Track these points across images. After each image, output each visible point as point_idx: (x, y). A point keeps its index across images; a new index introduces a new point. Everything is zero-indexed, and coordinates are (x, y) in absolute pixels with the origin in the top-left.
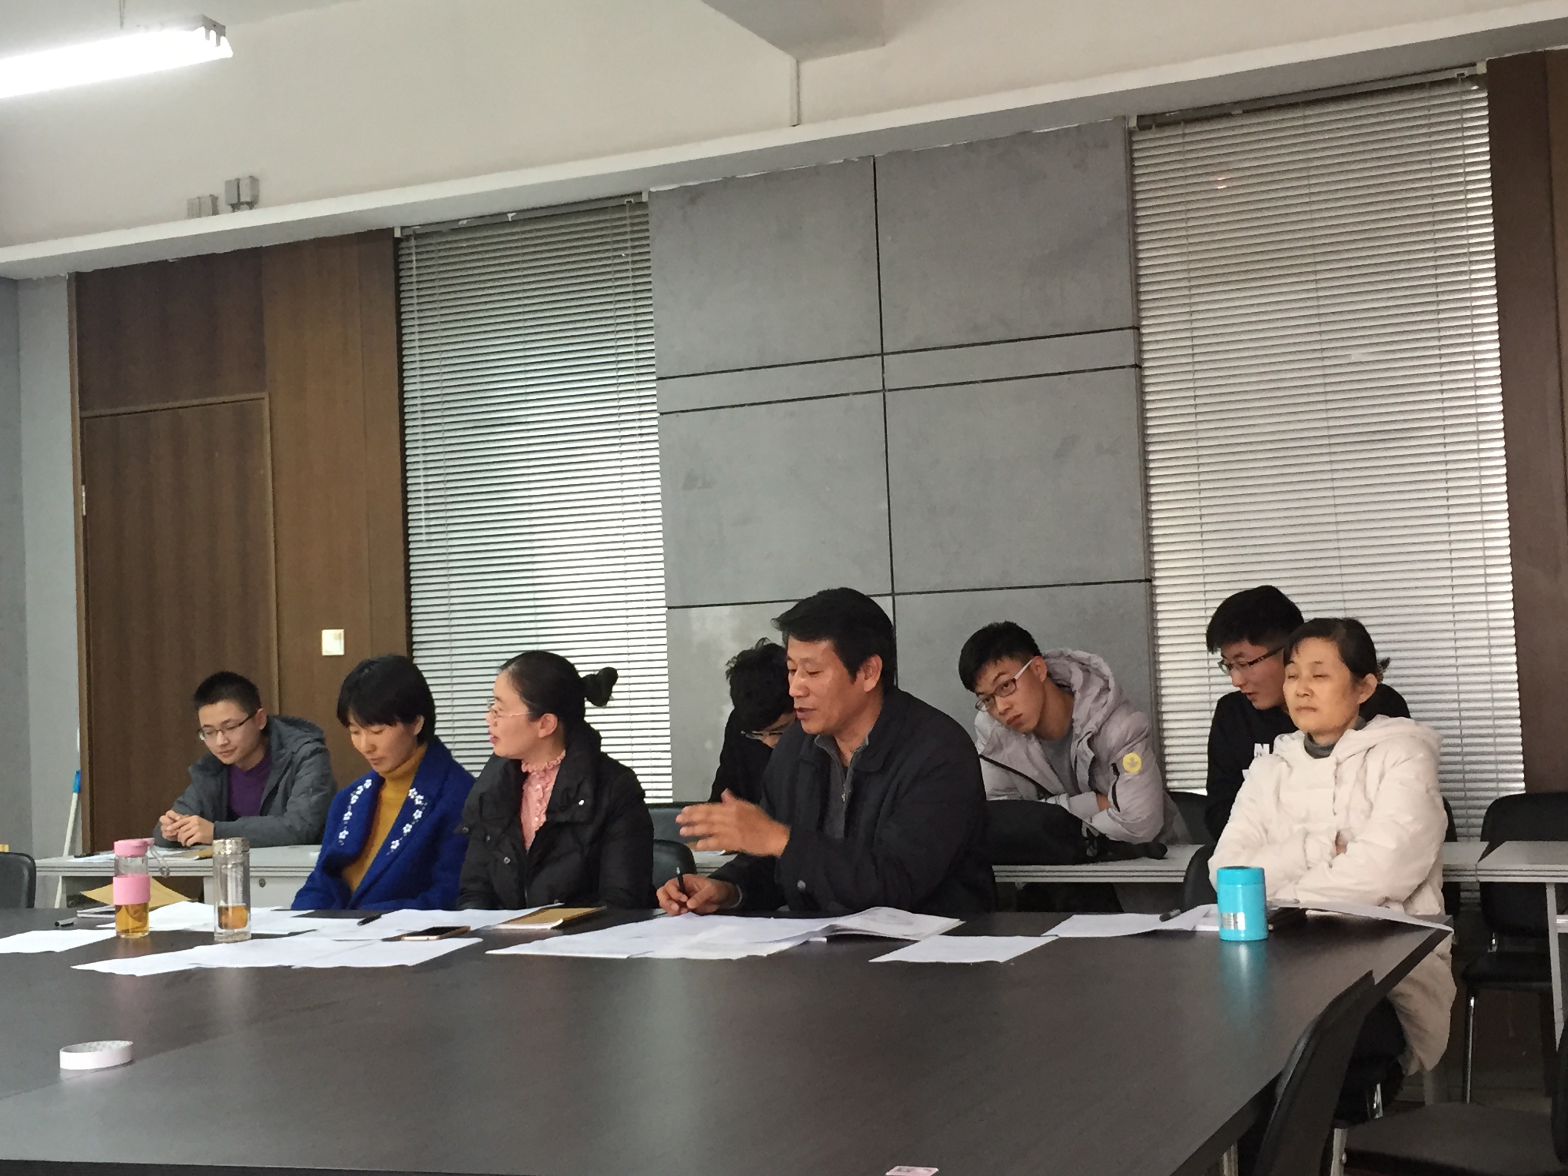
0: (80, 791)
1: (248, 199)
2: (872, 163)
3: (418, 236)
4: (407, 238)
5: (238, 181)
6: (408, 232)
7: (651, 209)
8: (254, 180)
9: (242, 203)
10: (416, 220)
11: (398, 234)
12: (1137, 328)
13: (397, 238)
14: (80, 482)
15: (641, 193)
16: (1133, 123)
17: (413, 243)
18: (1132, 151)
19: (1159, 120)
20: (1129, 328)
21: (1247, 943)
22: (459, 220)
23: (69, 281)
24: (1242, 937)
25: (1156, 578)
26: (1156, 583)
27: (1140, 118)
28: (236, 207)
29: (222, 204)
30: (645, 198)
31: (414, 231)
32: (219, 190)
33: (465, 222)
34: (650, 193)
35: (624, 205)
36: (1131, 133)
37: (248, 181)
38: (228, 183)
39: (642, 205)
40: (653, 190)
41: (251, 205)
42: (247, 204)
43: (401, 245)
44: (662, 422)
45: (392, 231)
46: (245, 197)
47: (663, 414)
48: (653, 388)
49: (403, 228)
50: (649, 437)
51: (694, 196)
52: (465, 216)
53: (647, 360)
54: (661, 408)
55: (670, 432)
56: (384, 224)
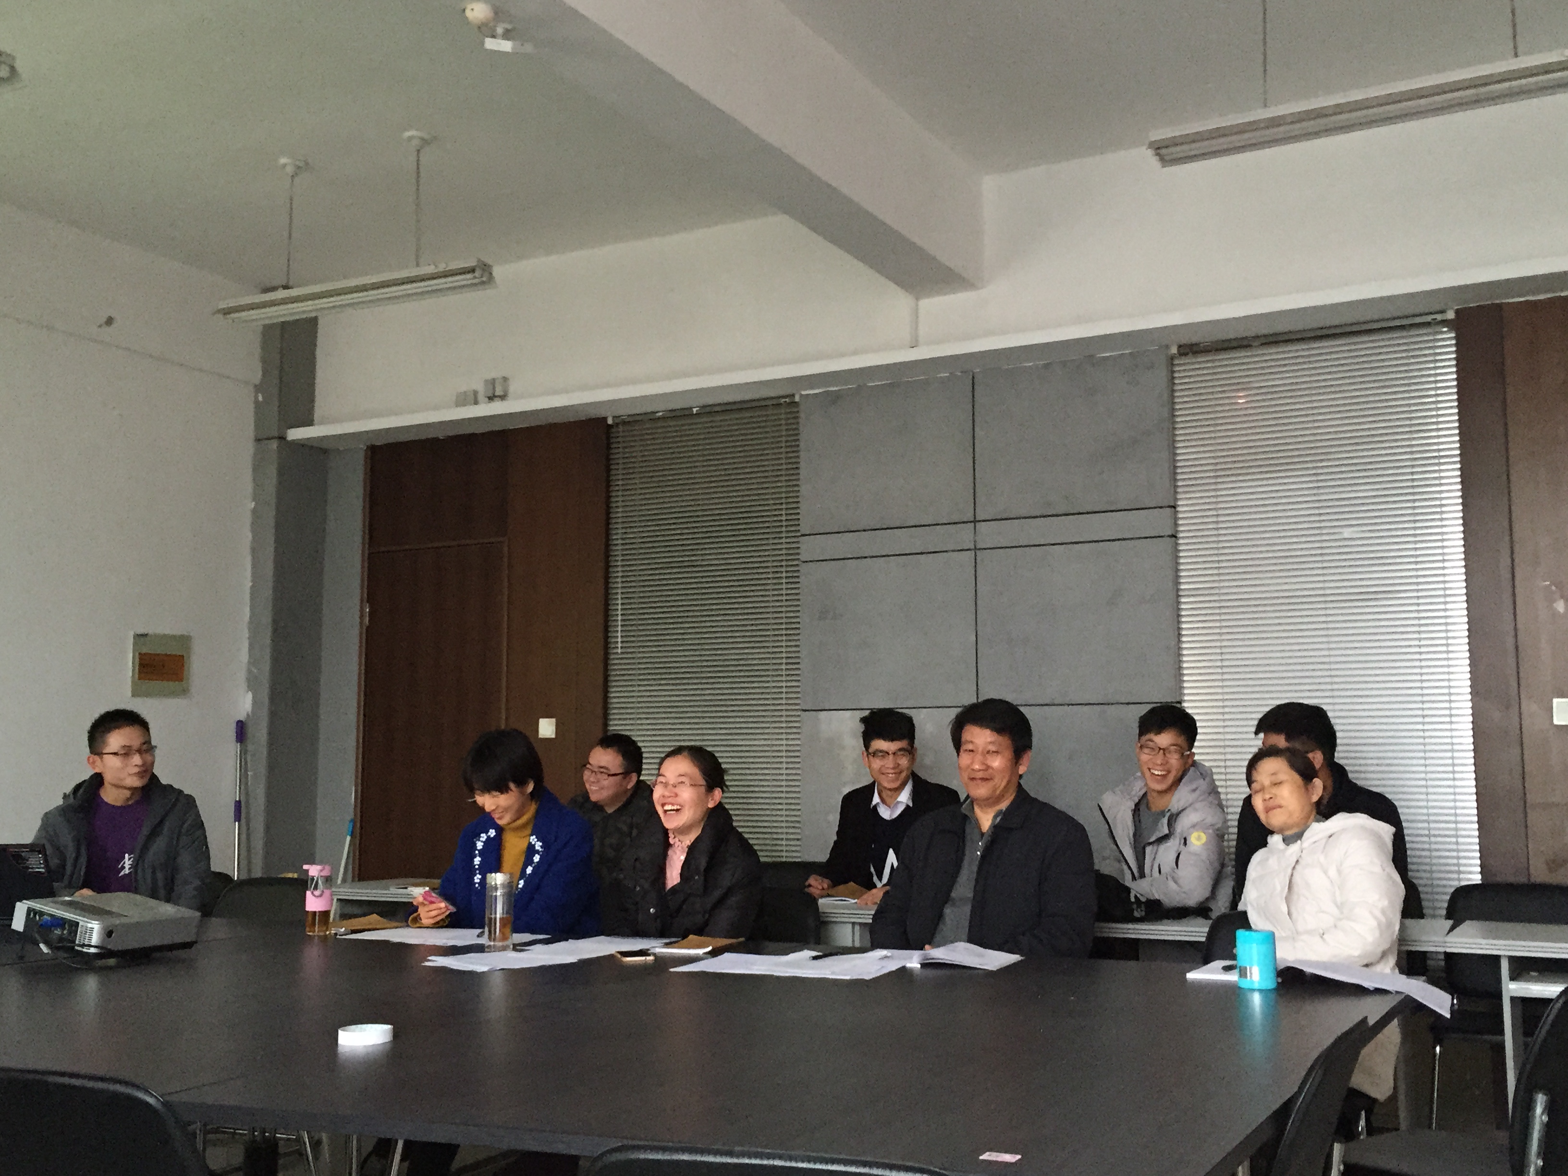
0: (352, 835)
1: (501, 393)
2: (972, 376)
3: (624, 423)
4: (617, 424)
5: (494, 380)
6: (617, 421)
7: (802, 407)
8: (505, 379)
9: (496, 396)
10: (624, 412)
11: (610, 421)
12: (1174, 507)
13: (610, 425)
14: (365, 600)
15: (793, 395)
16: (1174, 350)
17: (621, 428)
18: (1173, 372)
19: (1195, 349)
20: (1170, 507)
21: (1261, 991)
22: (658, 411)
23: (365, 449)
24: (1256, 986)
27: (1180, 347)
28: (491, 398)
29: (481, 397)
30: (797, 399)
31: (622, 420)
32: (480, 387)
33: (661, 413)
34: (801, 395)
35: (781, 404)
36: (1172, 358)
37: (501, 380)
38: (486, 381)
39: (794, 404)
40: (803, 393)
41: (503, 397)
42: (500, 397)
43: (614, 430)
44: (803, 568)
45: (605, 419)
46: (499, 392)
47: (804, 562)
48: (798, 542)
49: (614, 417)
50: (794, 579)
51: (834, 398)
52: (660, 408)
53: (794, 521)
54: (803, 557)
55: (809, 576)
56: (601, 413)
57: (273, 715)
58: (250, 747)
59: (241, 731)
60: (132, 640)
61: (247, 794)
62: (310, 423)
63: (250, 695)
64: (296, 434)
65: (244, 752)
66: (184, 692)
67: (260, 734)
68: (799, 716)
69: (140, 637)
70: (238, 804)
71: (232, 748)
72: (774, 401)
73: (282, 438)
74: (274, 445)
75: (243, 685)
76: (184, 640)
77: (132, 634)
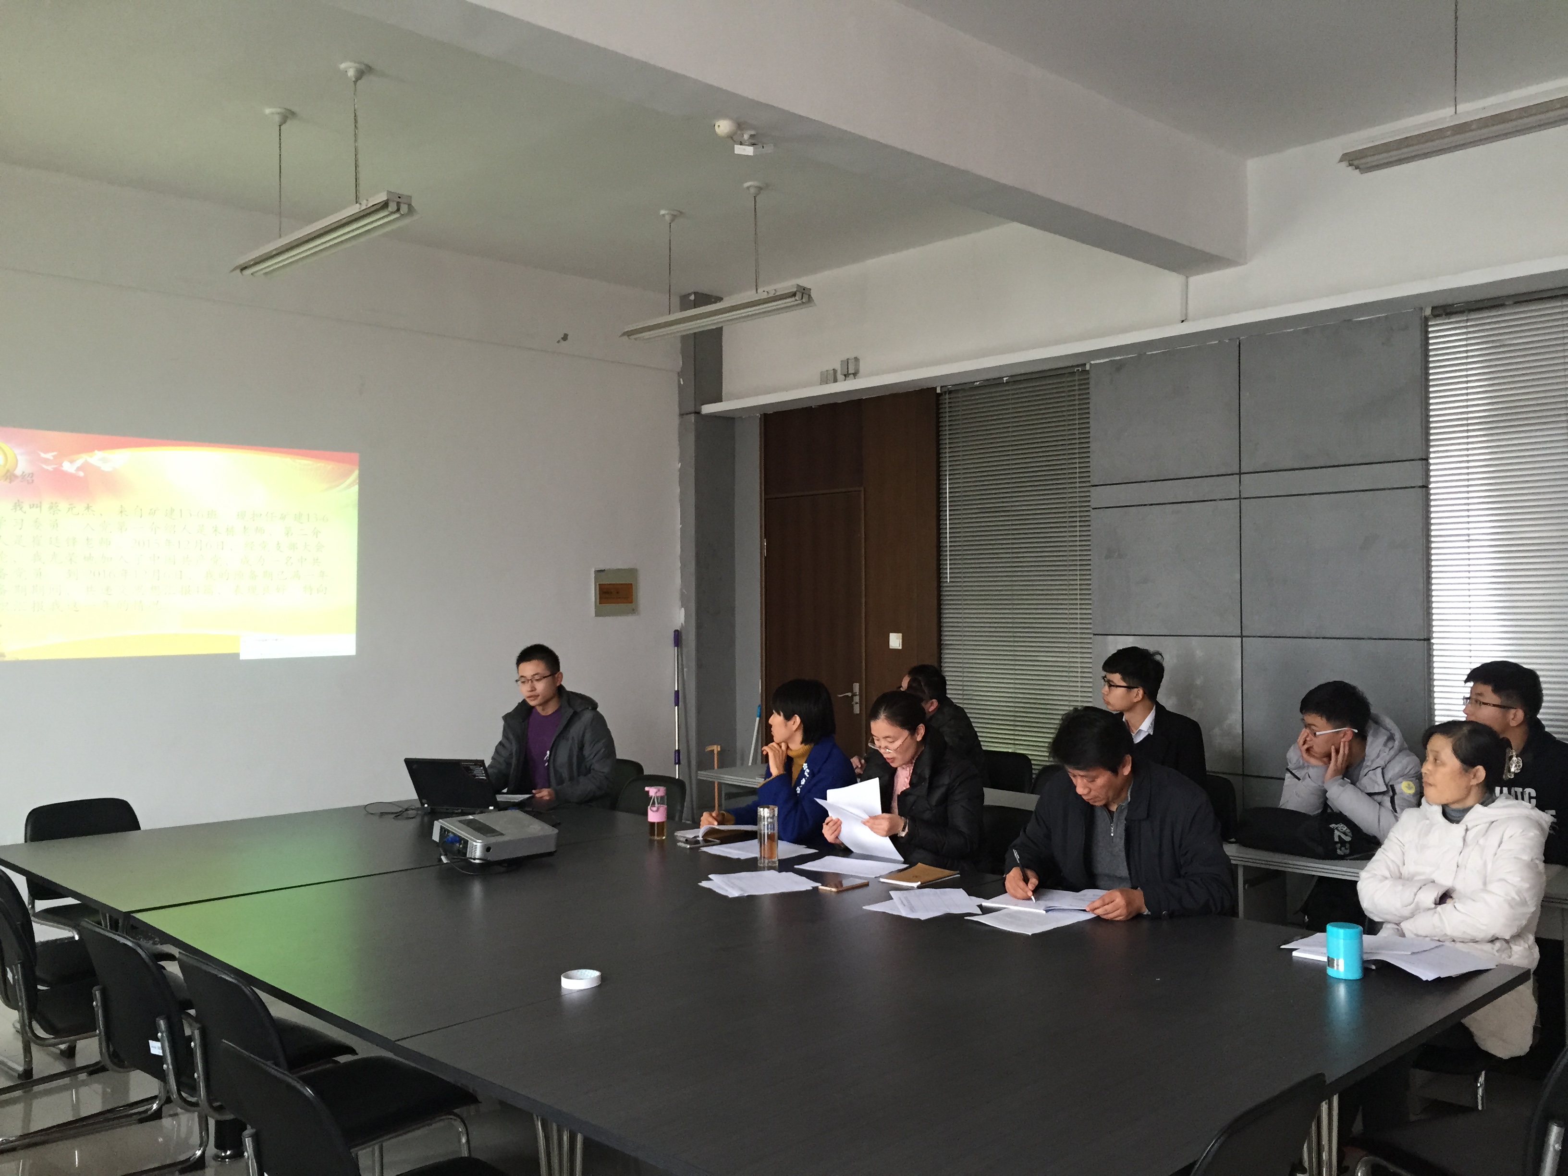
0: (760, 717)
1: (853, 372)
2: (1238, 343)
3: (950, 392)
4: (945, 392)
5: (848, 360)
6: (944, 389)
7: (1092, 375)
8: (856, 359)
9: (850, 374)
10: (949, 383)
11: (938, 391)
12: (1426, 459)
13: (938, 393)
14: (763, 537)
15: (1085, 364)
16: (1428, 312)
17: (947, 396)
18: (1427, 332)
19: (1448, 311)
20: (1419, 459)
21: (1346, 981)
22: (974, 382)
23: (760, 419)
24: (1342, 977)
25: (1433, 638)
26: (1433, 641)
27: (1433, 308)
28: (846, 376)
29: (840, 376)
30: (1088, 367)
31: (948, 388)
32: (838, 367)
33: (978, 383)
34: (1091, 364)
35: (1075, 372)
36: (1427, 319)
37: (853, 360)
38: (843, 362)
39: (1087, 372)
40: (1092, 362)
41: (855, 374)
42: (853, 374)
43: (941, 398)
44: (1093, 513)
45: (935, 389)
46: (851, 371)
47: (1093, 509)
48: (1089, 491)
49: (942, 387)
50: (1086, 522)
51: (1119, 366)
52: (978, 379)
53: (1086, 473)
54: (1093, 505)
55: (1098, 520)
56: (931, 385)
57: (699, 626)
58: (685, 650)
59: (678, 638)
60: (593, 575)
61: (684, 685)
62: (718, 399)
63: (683, 609)
64: (708, 409)
65: (680, 654)
66: (634, 611)
67: (690, 639)
68: (1090, 638)
69: (599, 572)
70: (677, 693)
71: (673, 651)
72: (1069, 370)
73: (698, 413)
74: (692, 418)
75: (678, 603)
76: (633, 572)
77: (593, 570)
